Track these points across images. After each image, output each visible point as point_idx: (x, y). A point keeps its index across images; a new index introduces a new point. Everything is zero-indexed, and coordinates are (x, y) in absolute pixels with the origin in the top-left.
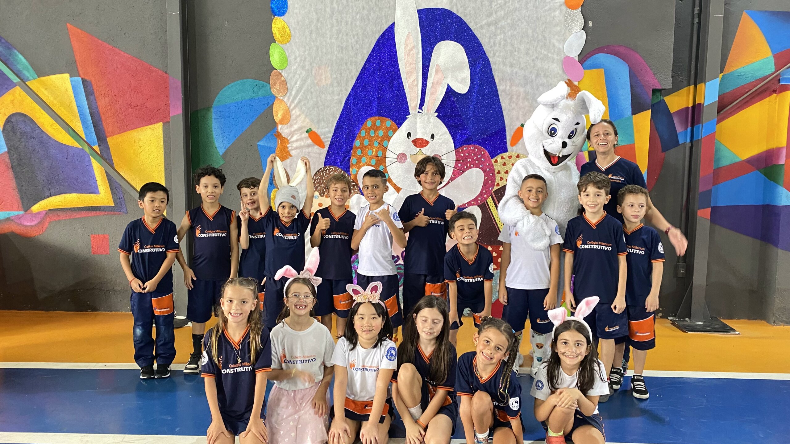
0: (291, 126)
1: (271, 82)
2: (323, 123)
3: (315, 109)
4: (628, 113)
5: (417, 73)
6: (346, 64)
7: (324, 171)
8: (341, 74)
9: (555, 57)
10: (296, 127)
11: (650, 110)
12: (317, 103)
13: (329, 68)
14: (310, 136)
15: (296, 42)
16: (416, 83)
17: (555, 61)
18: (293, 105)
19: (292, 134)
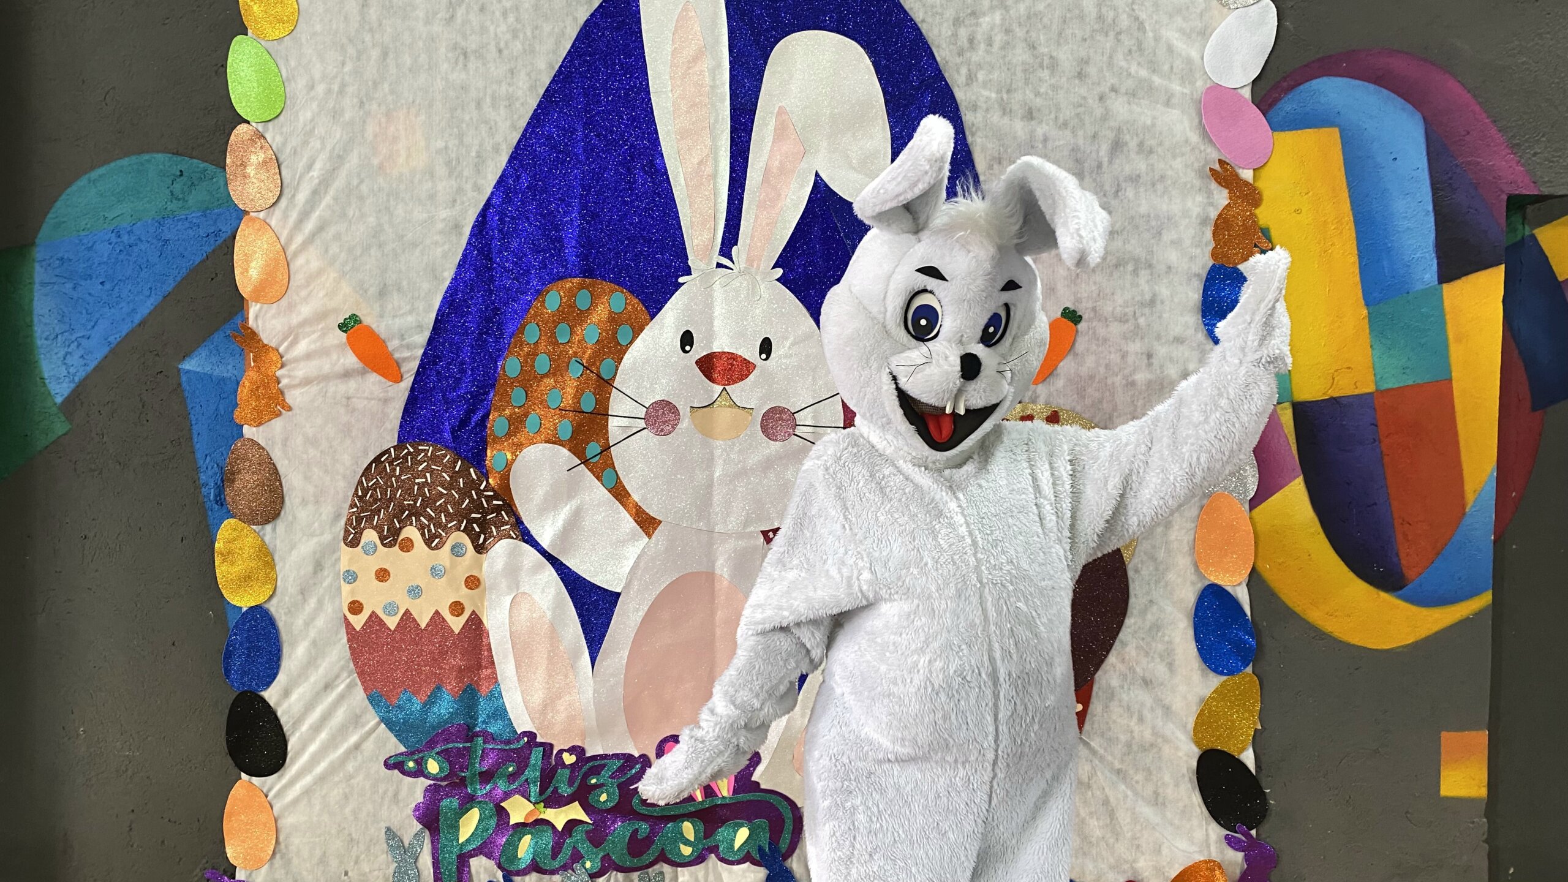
0: (291, 307)
1: (228, 161)
2: (395, 296)
3: (373, 251)
4: (1427, 276)
5: (714, 139)
6: (479, 105)
7: (397, 458)
8: (461, 136)
9: (1176, 87)
10: (305, 311)
11: (1503, 267)
12: (377, 231)
13: (423, 117)
14: (352, 344)
15: (315, 34)
16: (708, 170)
17: (1174, 101)
18: (299, 239)
19: (293, 334)
